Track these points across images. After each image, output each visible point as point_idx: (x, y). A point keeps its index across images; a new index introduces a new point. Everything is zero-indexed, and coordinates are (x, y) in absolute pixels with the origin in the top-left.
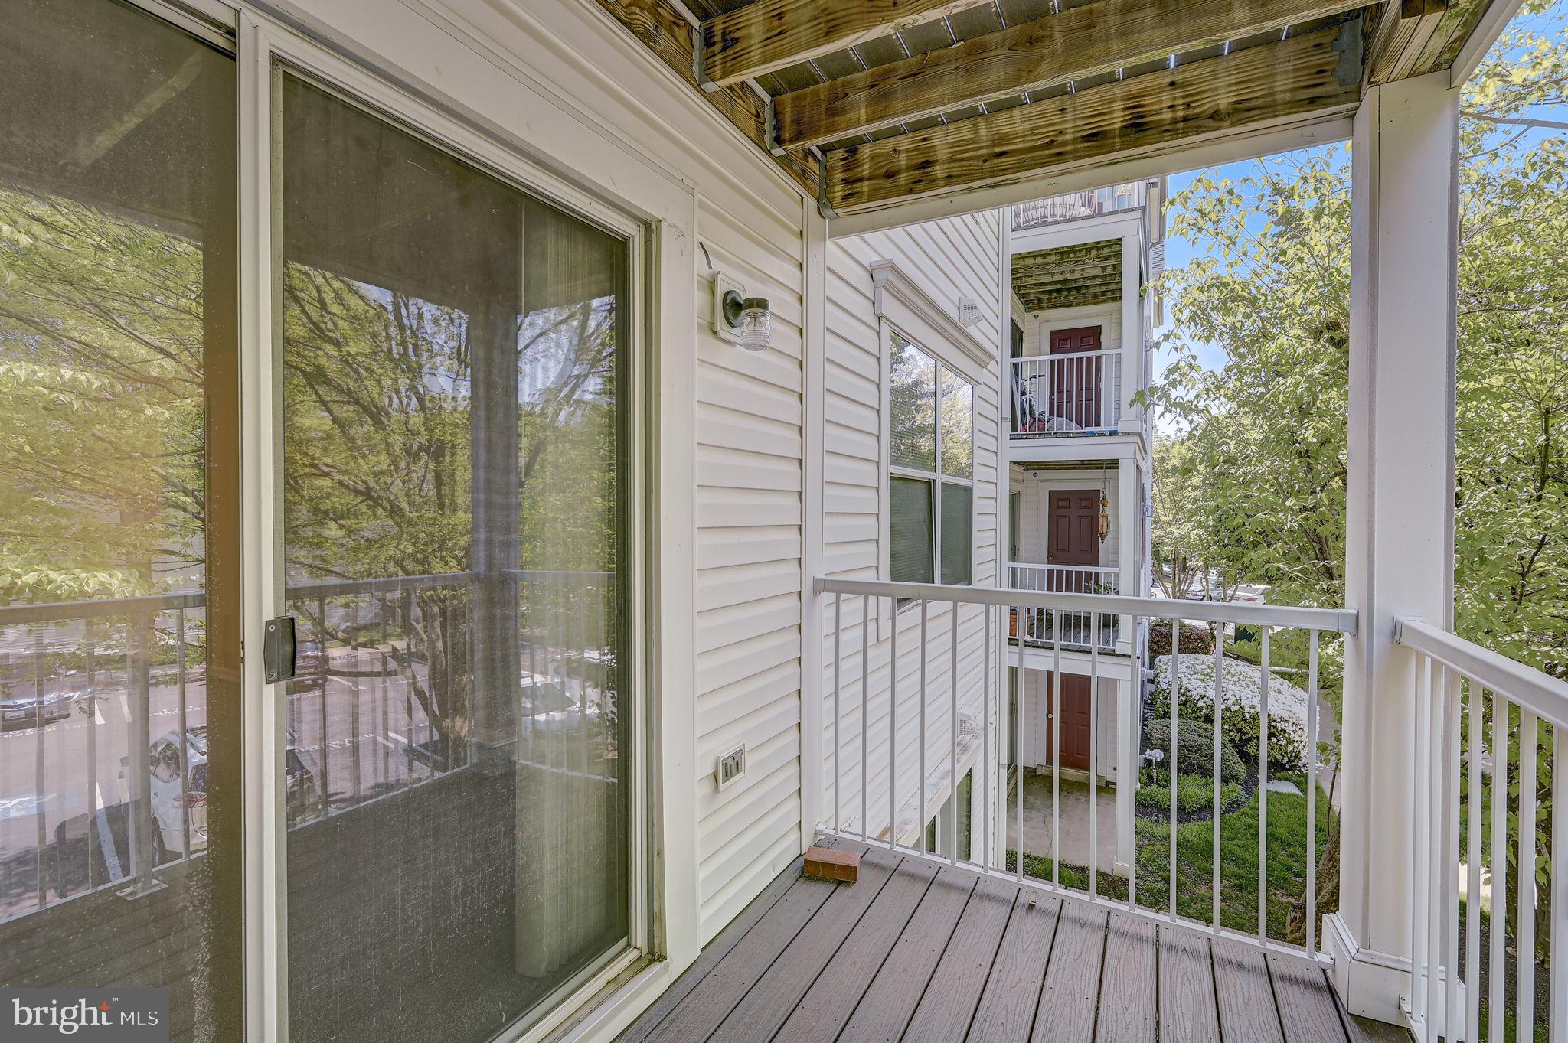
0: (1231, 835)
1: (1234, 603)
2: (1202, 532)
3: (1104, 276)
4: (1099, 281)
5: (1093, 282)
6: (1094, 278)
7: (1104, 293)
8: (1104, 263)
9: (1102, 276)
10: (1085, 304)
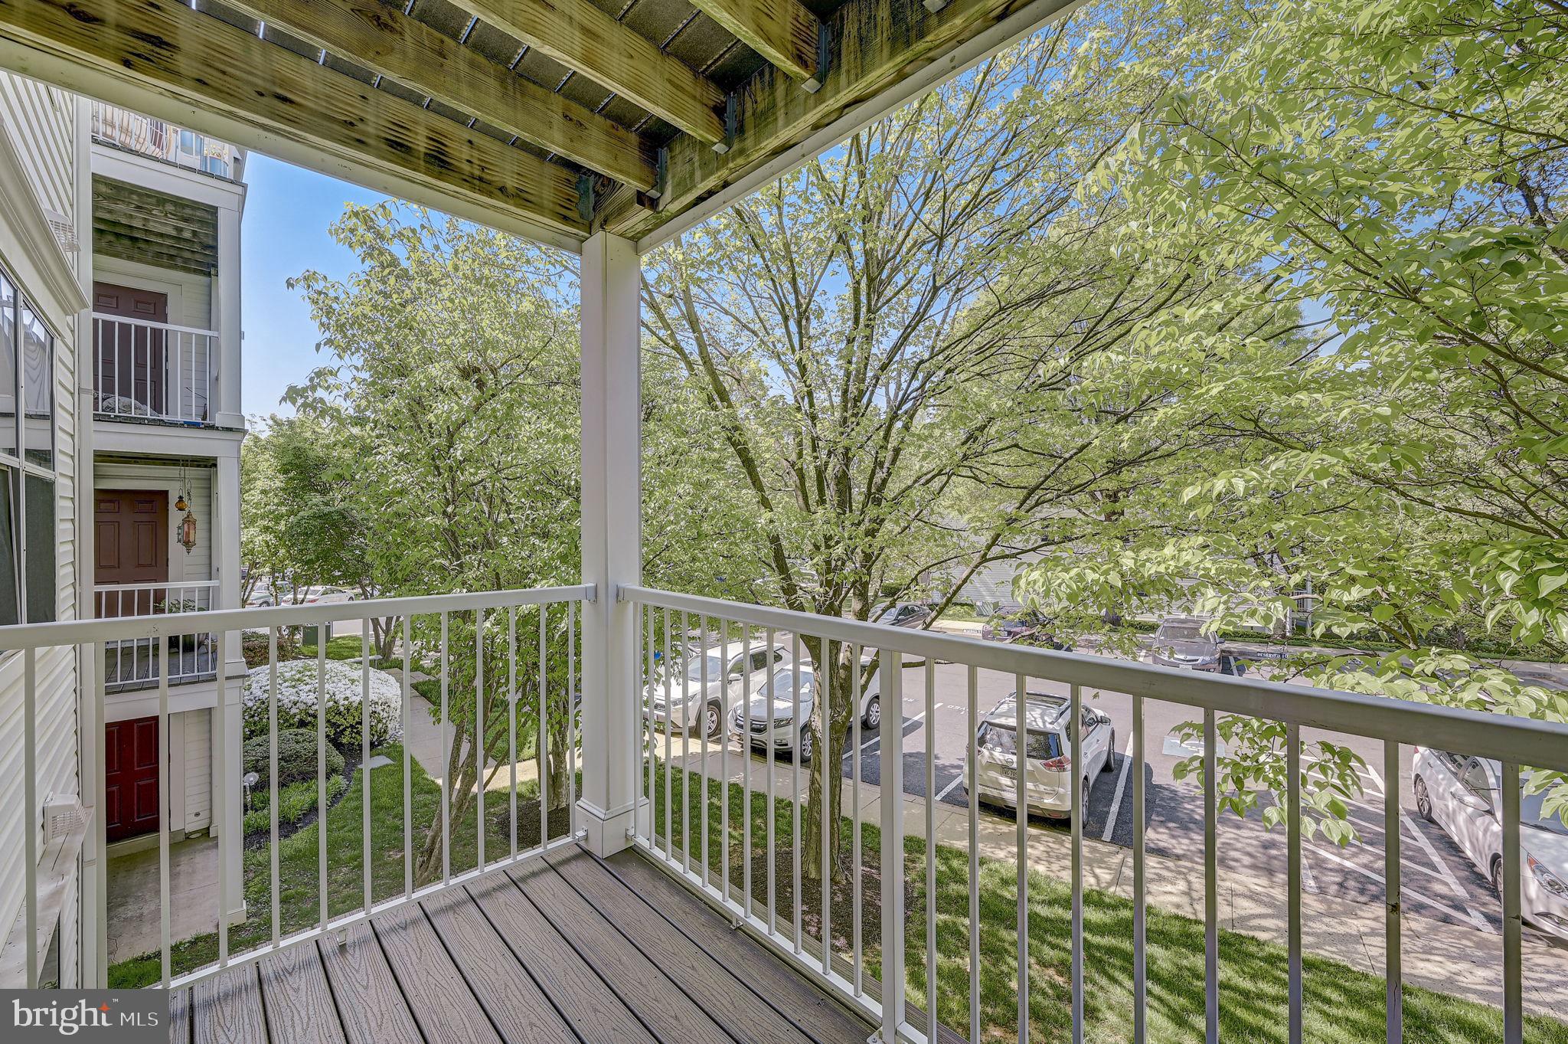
0: (340, 824)
1: (305, 605)
2: (269, 537)
3: (178, 239)
4: (168, 242)
5: (159, 240)
6: (162, 235)
7: (171, 257)
8: (181, 224)
9: (173, 237)
10: (140, 261)
